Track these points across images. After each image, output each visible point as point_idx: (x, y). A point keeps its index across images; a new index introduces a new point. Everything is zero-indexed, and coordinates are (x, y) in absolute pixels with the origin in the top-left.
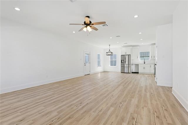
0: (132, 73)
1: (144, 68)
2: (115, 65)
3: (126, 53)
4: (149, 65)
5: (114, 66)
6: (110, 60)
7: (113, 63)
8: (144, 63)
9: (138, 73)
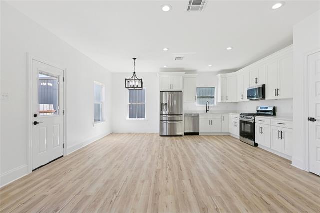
0: (186, 134)
1: (211, 123)
2: (142, 116)
3: (172, 86)
4: (220, 116)
5: (139, 118)
6: (128, 103)
7: (137, 112)
8: (207, 111)
9: (197, 134)
